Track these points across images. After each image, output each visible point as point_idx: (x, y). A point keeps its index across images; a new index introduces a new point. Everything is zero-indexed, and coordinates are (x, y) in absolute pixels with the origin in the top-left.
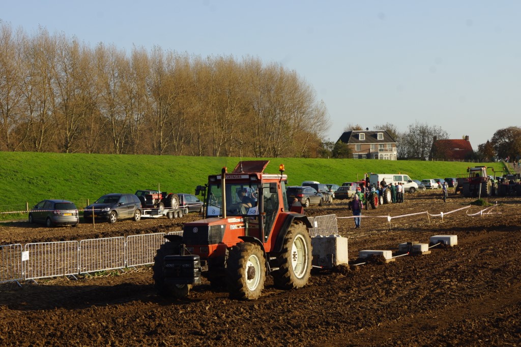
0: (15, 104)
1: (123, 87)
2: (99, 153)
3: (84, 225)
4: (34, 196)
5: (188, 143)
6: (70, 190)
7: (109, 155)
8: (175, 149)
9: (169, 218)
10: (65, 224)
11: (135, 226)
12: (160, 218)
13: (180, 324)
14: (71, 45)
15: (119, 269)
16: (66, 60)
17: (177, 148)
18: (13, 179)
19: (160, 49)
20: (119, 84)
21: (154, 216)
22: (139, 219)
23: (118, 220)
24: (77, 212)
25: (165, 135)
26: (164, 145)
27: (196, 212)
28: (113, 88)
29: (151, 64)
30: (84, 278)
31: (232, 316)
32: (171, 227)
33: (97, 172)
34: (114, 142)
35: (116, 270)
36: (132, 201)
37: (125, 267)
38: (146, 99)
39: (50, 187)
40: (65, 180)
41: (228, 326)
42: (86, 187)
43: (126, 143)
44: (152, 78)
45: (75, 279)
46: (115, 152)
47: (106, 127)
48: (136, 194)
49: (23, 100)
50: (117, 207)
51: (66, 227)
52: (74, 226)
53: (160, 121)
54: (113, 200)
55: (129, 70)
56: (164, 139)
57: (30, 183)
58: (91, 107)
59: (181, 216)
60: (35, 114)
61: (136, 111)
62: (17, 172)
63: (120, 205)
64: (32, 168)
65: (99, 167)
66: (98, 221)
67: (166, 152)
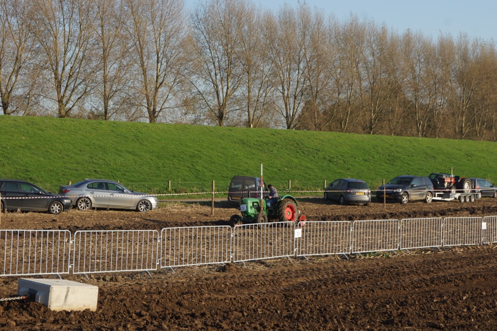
0: (324, 86)
1: (428, 72)
2: (402, 135)
3: (376, 204)
4: (332, 174)
5: (490, 128)
6: (368, 170)
7: (408, 138)
8: (477, 134)
9: (460, 201)
10: (356, 203)
11: (426, 208)
12: (451, 201)
13: (424, 315)
14: (380, 31)
15: (392, 251)
16: (374, 45)
17: (479, 133)
18: (314, 157)
19: (466, 36)
20: (424, 69)
21: (446, 199)
22: (430, 201)
23: (409, 201)
24: (370, 191)
25: (467, 120)
26: (466, 130)
27: (489, 197)
28: (418, 73)
29: (457, 50)
30: (354, 258)
31: (483, 309)
32: (459, 211)
33: (395, 153)
34: (417, 125)
35: (389, 252)
36: (425, 184)
37: (397, 250)
38: (450, 85)
39: (349, 167)
40: (364, 160)
41: (473, 320)
42: (383, 167)
43: (429, 126)
44: (457, 64)
45: (346, 259)
46: (417, 135)
47: (410, 110)
48: (430, 177)
49: (331, 83)
50: (408, 189)
51: (358, 205)
52: (366, 205)
53: (463, 107)
54: (405, 182)
55: (435, 56)
56: (466, 124)
57: (330, 161)
58: (396, 90)
59: (473, 200)
60: (342, 96)
61: (440, 96)
62: (319, 151)
63: (412, 186)
64: (334, 147)
65: (397, 149)
66: (389, 201)
67: (468, 137)
